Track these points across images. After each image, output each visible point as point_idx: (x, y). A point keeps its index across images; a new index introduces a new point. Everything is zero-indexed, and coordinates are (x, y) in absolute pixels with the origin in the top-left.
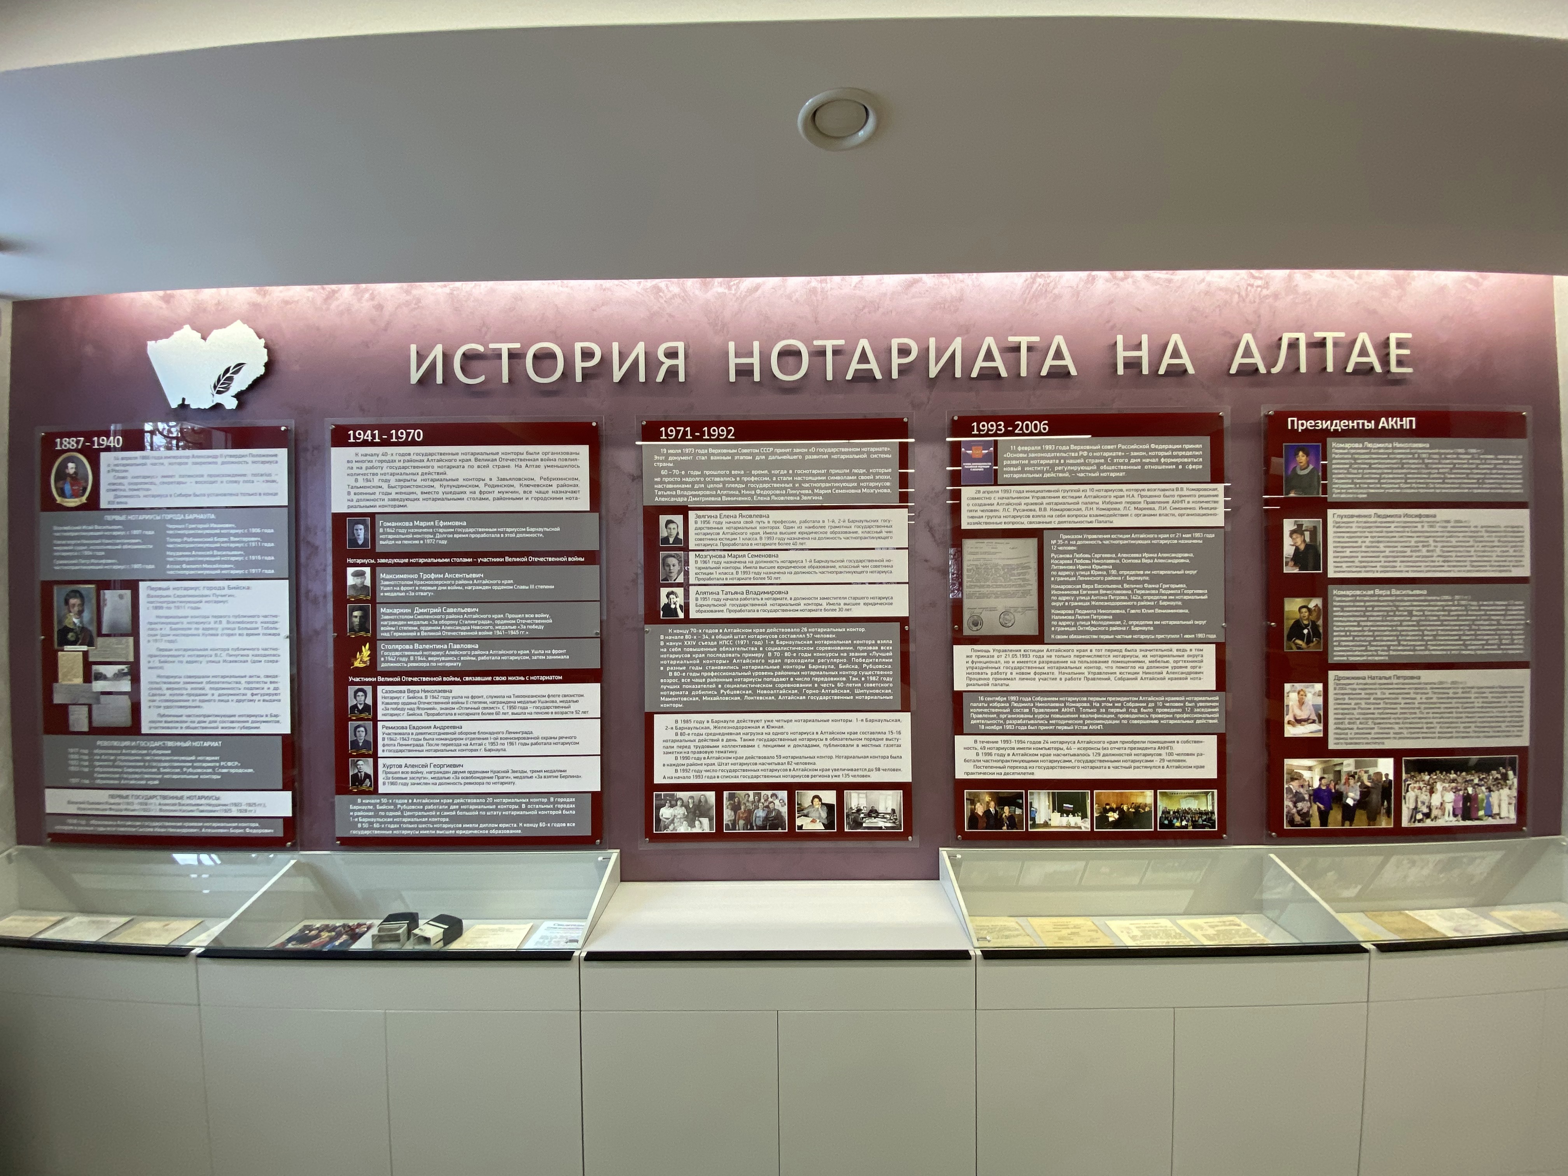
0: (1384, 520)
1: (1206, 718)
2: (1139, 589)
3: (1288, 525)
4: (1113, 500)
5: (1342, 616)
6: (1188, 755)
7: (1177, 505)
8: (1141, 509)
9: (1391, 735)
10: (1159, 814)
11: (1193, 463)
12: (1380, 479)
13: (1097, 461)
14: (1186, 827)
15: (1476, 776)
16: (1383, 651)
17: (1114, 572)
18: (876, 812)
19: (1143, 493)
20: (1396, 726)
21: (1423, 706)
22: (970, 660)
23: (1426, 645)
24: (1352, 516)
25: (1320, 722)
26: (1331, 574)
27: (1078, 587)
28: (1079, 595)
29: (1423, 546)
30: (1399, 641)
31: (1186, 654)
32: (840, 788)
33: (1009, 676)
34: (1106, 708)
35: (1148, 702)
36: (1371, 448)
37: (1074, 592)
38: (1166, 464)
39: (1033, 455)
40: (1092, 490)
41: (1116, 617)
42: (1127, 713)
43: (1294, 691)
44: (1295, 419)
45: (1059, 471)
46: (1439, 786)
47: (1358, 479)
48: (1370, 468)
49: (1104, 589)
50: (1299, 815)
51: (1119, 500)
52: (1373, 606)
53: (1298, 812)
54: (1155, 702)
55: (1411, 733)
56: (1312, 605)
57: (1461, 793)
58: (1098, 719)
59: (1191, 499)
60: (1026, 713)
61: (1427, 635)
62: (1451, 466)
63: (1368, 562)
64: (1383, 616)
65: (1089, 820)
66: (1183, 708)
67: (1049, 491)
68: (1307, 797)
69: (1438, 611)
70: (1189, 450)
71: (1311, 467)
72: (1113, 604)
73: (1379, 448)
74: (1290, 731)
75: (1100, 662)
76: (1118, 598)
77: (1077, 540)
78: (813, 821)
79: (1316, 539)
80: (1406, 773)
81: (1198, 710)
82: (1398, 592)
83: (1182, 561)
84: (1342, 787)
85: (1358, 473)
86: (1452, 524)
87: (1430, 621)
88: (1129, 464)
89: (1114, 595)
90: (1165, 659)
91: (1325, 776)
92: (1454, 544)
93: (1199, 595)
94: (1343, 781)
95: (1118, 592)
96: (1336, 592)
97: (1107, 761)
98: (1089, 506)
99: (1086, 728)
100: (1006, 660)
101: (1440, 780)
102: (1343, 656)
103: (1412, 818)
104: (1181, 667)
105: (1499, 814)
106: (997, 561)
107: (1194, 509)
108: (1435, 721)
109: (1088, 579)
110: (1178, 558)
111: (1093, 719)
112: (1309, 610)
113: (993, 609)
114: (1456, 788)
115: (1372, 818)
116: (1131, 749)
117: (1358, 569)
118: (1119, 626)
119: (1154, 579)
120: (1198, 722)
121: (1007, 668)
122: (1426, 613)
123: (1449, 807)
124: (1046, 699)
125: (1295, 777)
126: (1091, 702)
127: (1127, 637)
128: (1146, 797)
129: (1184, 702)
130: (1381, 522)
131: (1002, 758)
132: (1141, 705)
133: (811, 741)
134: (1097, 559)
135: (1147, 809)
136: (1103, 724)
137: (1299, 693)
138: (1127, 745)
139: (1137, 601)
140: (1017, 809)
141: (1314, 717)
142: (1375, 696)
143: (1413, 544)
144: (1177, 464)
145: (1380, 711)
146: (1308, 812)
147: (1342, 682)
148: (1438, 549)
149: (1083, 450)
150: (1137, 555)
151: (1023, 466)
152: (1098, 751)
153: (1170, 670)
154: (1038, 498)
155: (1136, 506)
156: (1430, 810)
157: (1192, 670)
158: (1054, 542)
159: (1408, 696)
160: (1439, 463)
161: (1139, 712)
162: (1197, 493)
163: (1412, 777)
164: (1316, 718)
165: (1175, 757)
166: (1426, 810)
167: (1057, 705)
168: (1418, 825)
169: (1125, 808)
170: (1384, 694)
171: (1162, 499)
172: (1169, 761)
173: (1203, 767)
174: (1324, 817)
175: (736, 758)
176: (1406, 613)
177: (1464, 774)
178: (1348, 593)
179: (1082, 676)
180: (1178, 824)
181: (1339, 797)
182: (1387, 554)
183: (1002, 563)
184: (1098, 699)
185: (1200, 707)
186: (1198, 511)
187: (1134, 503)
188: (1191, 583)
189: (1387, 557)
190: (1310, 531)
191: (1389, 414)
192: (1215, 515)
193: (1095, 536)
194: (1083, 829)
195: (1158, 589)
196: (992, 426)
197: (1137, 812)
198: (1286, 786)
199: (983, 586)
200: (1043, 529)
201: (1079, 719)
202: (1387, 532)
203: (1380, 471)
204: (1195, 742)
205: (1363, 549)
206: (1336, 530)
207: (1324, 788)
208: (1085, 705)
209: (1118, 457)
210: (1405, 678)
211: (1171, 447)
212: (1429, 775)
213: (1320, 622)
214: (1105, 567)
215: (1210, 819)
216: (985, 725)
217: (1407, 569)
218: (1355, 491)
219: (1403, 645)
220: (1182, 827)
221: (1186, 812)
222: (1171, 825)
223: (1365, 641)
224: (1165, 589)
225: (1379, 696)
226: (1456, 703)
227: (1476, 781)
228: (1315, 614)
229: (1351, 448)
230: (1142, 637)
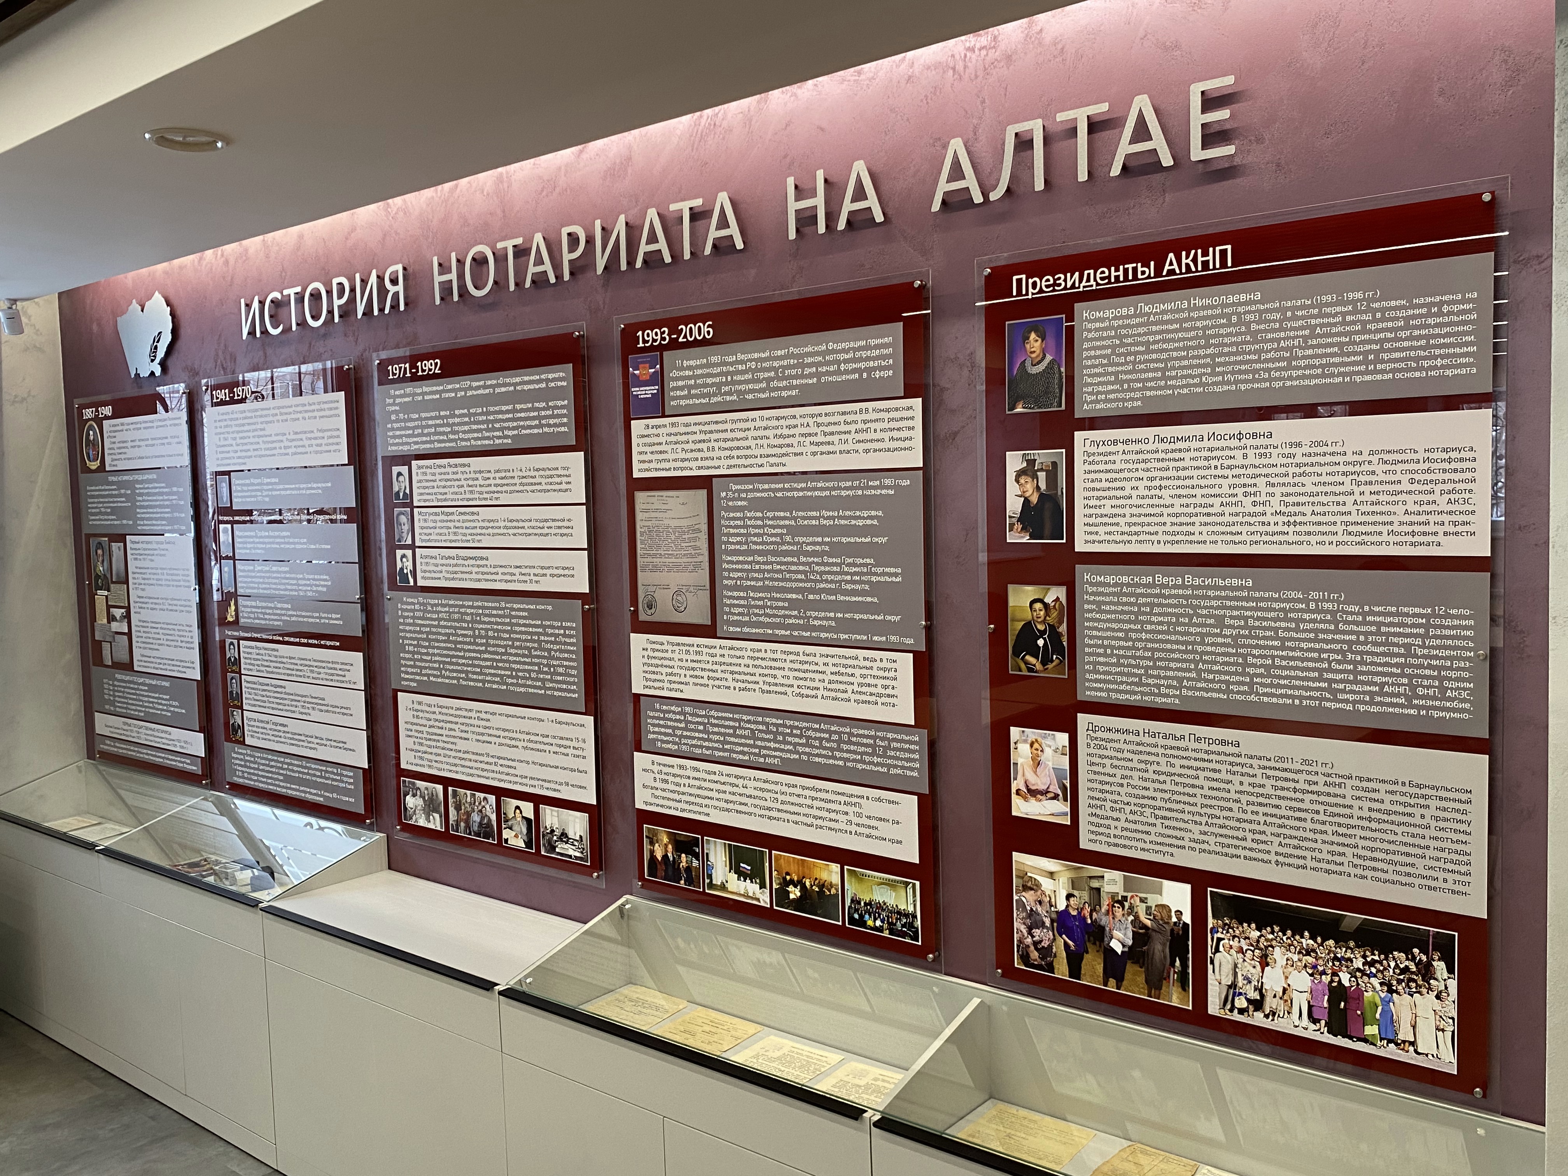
0: (1172, 446)
1: (903, 767)
2: (818, 564)
3: (1014, 461)
4: (786, 432)
5: (1099, 620)
6: (880, 819)
7: (860, 436)
8: (817, 444)
9: (1186, 843)
10: (848, 903)
11: (881, 368)
12: (1164, 370)
13: (766, 375)
14: (880, 929)
15: (1358, 953)
16: (1169, 687)
17: (788, 538)
18: (567, 836)
19: (819, 420)
20: (1196, 829)
21: (1244, 798)
22: (646, 653)
23: (1251, 684)
24: (1115, 442)
25: (1065, 800)
26: (1080, 547)
27: (750, 559)
28: (752, 571)
29: (1245, 495)
30: (1199, 672)
31: (875, 665)
32: (538, 800)
33: (683, 679)
34: (784, 735)
35: (831, 733)
36: (1148, 315)
37: (746, 567)
38: (846, 372)
39: (699, 372)
40: (762, 418)
41: (793, 604)
42: (806, 745)
43: (1025, 741)
44: (1024, 277)
45: (726, 394)
46: (1278, 954)
47: (1126, 373)
48: (1148, 351)
49: (778, 563)
50: (1036, 949)
51: (792, 431)
52: (1152, 605)
53: (1035, 944)
54: (839, 733)
55: (1223, 845)
56: (1049, 599)
57: (1326, 979)
58: (775, 749)
59: (879, 426)
60: (700, 731)
61: (1254, 666)
62: (1307, 332)
63: (1142, 525)
64: (1169, 624)
65: (767, 891)
66: (874, 746)
67: (717, 422)
68: (1048, 922)
69: (1275, 620)
70: (877, 347)
71: (1049, 358)
72: (789, 585)
73: (1164, 312)
74: (1021, 808)
75: (775, 668)
76: (794, 576)
77: (746, 491)
78: (516, 836)
79: (1056, 487)
80: (1214, 916)
81: (893, 753)
82: (1197, 582)
83: (869, 522)
84: (1104, 920)
85: (1127, 363)
86: (1306, 449)
87: (1257, 638)
88: (802, 376)
89: (790, 572)
90: (850, 671)
91: (1076, 893)
92: (1309, 488)
93: (890, 575)
94: (1104, 908)
95: (794, 568)
96: (1086, 575)
97: (786, 812)
98: (759, 442)
99: (762, 760)
100: (680, 657)
101: (1281, 943)
102: (1101, 690)
103: (1227, 1001)
104: (869, 685)
105: (1412, 1044)
106: (666, 522)
107: (882, 440)
108: (1269, 830)
109: (761, 547)
110: (864, 518)
111: (769, 748)
112: (1046, 606)
113: (667, 587)
114: (1314, 967)
115: (1155, 983)
116: (814, 799)
117: (1125, 538)
118: (795, 617)
119: (836, 550)
120: (893, 771)
121: (681, 668)
122: (1250, 622)
123: (1301, 1001)
124: (720, 714)
125: (1030, 886)
126: (767, 724)
127: (804, 634)
128: (831, 873)
129: (874, 738)
130: (1166, 451)
131: (677, 788)
132: (823, 735)
133: (510, 739)
134: (769, 519)
135: (833, 891)
136: (780, 757)
137: (1032, 745)
138: (807, 793)
139: (816, 581)
140: (694, 860)
141: (1056, 789)
142: (1155, 767)
143: (1225, 490)
144: (859, 371)
145: (1167, 796)
146: (1050, 947)
147: (1099, 734)
148: (1275, 501)
149: (751, 360)
150: (814, 514)
151: (690, 387)
152: (776, 796)
153: (856, 688)
154: (705, 432)
155: (812, 439)
156: (1262, 996)
157: (883, 691)
158: (723, 494)
159: (1216, 776)
160: (1281, 329)
161: (821, 747)
162: (886, 415)
163: (1226, 927)
164: (1059, 792)
165: (865, 821)
166: (1255, 995)
167: (732, 723)
168: (1236, 1017)
169: (808, 884)
170: (1173, 765)
171: (843, 428)
172: (858, 825)
173: (901, 842)
174: (1075, 962)
175: (456, 751)
176: (1212, 621)
177: (1331, 942)
178: (1109, 579)
179: (756, 687)
180: (870, 923)
181: (1098, 934)
182: (1177, 509)
183: (674, 523)
184: (774, 721)
185: (895, 749)
186: (887, 444)
187: (810, 435)
188: (881, 556)
189: (1177, 515)
190: (1047, 471)
191: (1180, 246)
192: (910, 449)
193: (766, 486)
194: (762, 904)
195: (839, 565)
196: (656, 334)
197: (821, 892)
198: (1015, 897)
199: (654, 556)
200: (711, 477)
201: (754, 746)
202: (1177, 469)
203: (1165, 356)
204: (890, 802)
205: (1135, 501)
206: (1087, 467)
207: (1074, 913)
208: (761, 727)
209: (789, 367)
210: (1211, 741)
211: (852, 344)
212: (1259, 929)
213: (1063, 629)
214: (779, 531)
215: (911, 925)
216: (663, 742)
217: (1214, 538)
218: (1120, 396)
219: (1207, 681)
220: (875, 928)
221: (881, 907)
222: (862, 923)
223: (1138, 667)
224: (849, 565)
225: (1164, 768)
226: (1312, 802)
227: (1359, 963)
228: (1054, 614)
229: (1115, 318)
230: (824, 635)
